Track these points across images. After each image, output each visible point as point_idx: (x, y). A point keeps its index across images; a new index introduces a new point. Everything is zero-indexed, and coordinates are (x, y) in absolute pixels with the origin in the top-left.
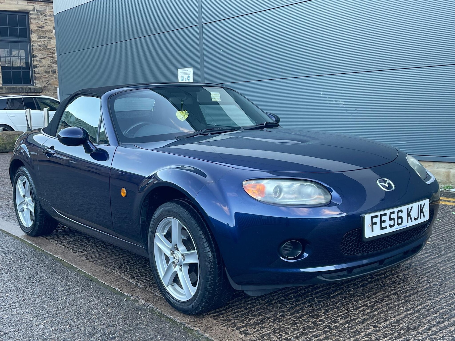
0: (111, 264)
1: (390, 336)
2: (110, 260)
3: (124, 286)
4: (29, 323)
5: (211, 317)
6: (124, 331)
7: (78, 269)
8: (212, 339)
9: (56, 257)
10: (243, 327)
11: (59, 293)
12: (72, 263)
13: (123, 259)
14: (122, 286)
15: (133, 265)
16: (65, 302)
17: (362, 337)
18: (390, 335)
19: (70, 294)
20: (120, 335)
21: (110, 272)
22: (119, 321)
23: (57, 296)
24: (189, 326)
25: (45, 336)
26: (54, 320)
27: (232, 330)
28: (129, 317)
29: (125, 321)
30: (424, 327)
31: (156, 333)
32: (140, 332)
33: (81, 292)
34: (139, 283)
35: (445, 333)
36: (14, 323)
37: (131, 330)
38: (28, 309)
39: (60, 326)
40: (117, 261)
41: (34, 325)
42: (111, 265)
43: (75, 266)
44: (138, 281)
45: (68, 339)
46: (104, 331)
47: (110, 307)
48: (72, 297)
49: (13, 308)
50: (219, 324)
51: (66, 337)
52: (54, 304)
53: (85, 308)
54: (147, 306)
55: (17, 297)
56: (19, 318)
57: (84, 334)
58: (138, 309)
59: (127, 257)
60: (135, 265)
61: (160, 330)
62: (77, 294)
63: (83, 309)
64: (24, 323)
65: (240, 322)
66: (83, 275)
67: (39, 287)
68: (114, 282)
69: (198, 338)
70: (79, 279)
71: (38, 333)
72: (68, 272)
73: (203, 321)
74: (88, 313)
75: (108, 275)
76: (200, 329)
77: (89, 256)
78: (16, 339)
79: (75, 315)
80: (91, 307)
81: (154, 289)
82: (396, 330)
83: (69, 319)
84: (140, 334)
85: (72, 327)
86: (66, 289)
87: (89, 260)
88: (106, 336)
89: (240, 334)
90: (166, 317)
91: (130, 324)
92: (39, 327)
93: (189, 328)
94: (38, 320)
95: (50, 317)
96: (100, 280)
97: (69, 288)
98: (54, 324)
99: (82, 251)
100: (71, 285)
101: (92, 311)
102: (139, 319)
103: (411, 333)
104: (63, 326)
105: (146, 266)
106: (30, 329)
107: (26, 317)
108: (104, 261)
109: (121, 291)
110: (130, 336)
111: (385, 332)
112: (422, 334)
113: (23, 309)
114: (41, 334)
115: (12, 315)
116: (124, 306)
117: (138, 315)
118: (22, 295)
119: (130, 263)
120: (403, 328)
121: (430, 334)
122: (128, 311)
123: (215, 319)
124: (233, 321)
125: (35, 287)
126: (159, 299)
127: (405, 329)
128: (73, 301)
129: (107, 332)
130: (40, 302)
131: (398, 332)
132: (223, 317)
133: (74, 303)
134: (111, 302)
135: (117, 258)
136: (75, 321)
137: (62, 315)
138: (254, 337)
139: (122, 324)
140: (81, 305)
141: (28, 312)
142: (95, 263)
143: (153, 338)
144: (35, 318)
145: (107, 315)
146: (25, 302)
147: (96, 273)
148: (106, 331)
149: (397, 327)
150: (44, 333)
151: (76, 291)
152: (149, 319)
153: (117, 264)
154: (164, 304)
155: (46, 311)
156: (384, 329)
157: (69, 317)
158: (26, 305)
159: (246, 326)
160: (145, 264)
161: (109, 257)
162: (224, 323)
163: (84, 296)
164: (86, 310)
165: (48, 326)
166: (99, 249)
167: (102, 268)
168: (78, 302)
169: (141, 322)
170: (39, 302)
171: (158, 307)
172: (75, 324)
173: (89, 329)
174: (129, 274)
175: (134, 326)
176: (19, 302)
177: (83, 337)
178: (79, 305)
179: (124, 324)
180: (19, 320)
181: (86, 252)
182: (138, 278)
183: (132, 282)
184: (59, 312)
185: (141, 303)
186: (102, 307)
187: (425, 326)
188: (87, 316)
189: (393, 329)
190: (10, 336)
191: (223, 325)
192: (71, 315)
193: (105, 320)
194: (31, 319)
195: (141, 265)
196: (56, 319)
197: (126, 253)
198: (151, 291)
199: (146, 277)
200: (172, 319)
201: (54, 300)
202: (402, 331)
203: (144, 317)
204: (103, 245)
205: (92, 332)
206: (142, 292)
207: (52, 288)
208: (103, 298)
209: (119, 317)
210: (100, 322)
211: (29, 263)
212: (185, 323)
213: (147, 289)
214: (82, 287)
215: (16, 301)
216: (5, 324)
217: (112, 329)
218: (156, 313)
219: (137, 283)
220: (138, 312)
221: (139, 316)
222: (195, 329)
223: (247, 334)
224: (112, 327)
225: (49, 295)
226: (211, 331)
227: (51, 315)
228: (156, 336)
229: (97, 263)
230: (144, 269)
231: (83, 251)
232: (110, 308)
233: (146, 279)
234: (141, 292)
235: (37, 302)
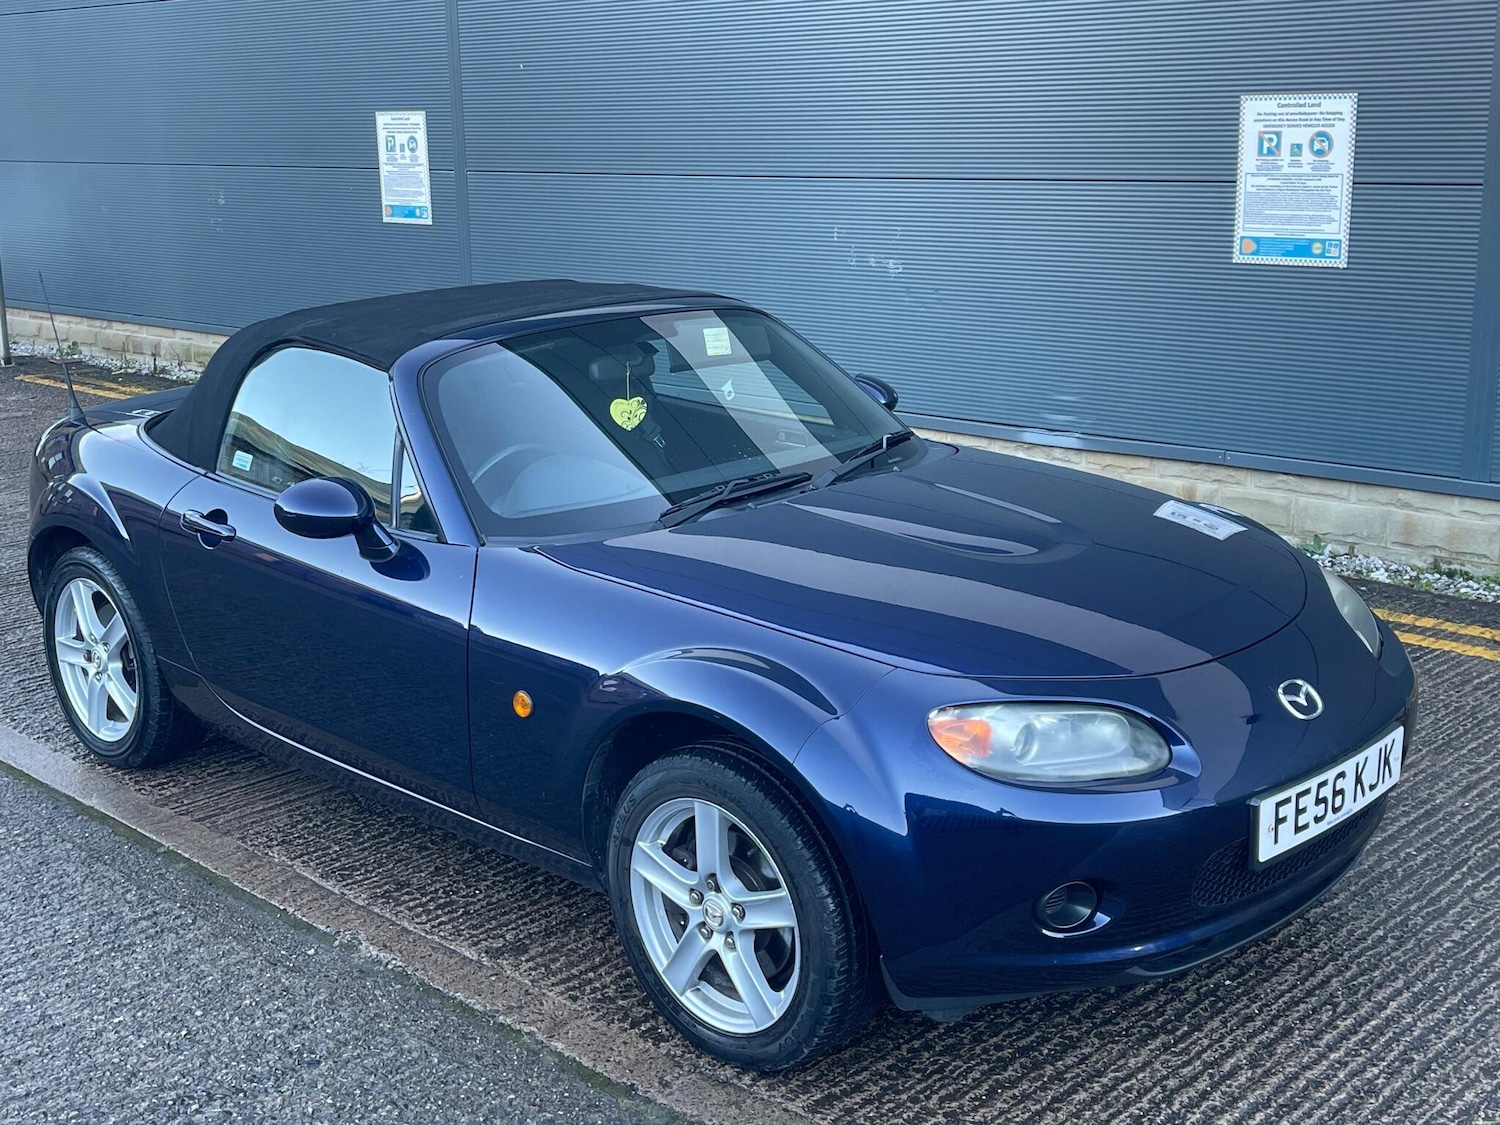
0: (256, 830)
1: (1006, 1032)
2: (251, 813)
3: (308, 901)
4: (74, 1028)
5: (562, 993)
6: (338, 1040)
7: (163, 845)
8: (573, 1055)
9: (89, 807)
10: (646, 1018)
11: (131, 928)
12: (141, 827)
13: (289, 811)
14: (305, 901)
15: (320, 830)
16: (156, 959)
17: (939, 1036)
18: (1006, 1028)
19: (162, 931)
20: (329, 1053)
21: (259, 854)
22: (319, 1013)
23: (126, 938)
24: (508, 1020)
25: (128, 1066)
26: (140, 1014)
27: (620, 1028)
28: (342, 999)
29: (335, 1012)
30: (1087, 1004)
31: (426, 1045)
32: (381, 1042)
33: (192, 924)
34: (350, 890)
35: (1133, 1019)
36: (32, 1029)
37: (357, 1039)
38: (57, 984)
39: (162, 1032)
40: (272, 816)
41: (89, 1033)
42: (259, 833)
43: (154, 838)
44: (348, 885)
45: (194, 1070)
46: (284, 1043)
47: (286, 969)
48: (170, 943)
49: (14, 983)
50: (586, 1013)
51: (186, 1065)
52: (125, 964)
53: (215, 975)
54: (384, 963)
55: (12, 946)
56: (39, 1012)
57: (233, 1055)
58: (361, 971)
59: (298, 804)
60: (327, 829)
61: (433, 1034)
62: (181, 932)
63: (211, 978)
64: (58, 1027)
65: (639, 1005)
66: (182, 865)
67: (64, 910)
68: (279, 890)
69: (536, 1053)
70: (176, 879)
71: (106, 1057)
72: (137, 857)
73: (542, 1004)
74: (228, 989)
75: (256, 867)
76: (539, 1029)
77: (186, 802)
78: (52, 1078)
79: (194, 998)
80: (232, 970)
81: (399, 909)
82: (1020, 1012)
83: (180, 1011)
84: (382, 1049)
85: (195, 1035)
86: (146, 915)
87: (187, 814)
88: (295, 1057)
89: (641, 1041)
90: (443, 996)
91: (350, 1019)
92: (103, 1039)
93: (509, 1026)
94: (95, 1017)
95: (126, 1005)
96: (236, 884)
97: (155, 913)
98: (142, 1026)
99: (159, 784)
100: (158, 902)
101: (237, 985)
102: (371, 1004)
103: (1055, 1021)
104: (169, 1034)
105: (358, 834)
106: (80, 1045)
107: (58, 1008)
108: (234, 819)
109: (304, 919)
110: (358, 1055)
111: (995, 1021)
112: (1079, 1022)
113: (42, 983)
114: (116, 1060)
115: (18, 1004)
116: (322, 966)
117: (365, 991)
118: (25, 938)
119: (311, 825)
120: (1036, 1008)
121: (1098, 1021)
122: (337, 981)
123: (574, 999)
124: (620, 1002)
125: (54, 913)
126: (415, 941)
127: (1041, 1009)
128: (177, 953)
129: (294, 1047)
130: (85, 959)
131: (1025, 1020)
132: (594, 991)
133: (183, 961)
134: (283, 952)
135: (271, 808)
136: (197, 1017)
137: (157, 1001)
138: (677, 1046)
139: (328, 1021)
140: (202, 967)
141: (61, 994)
142: (209, 825)
143: (420, 1057)
144: (86, 1011)
145: (281, 994)
146: (38, 960)
147: (220, 859)
148: (292, 1044)
149: (1022, 1005)
150: (125, 1057)
151: (179, 922)
152: (397, 1002)
153: (274, 829)
154: (430, 955)
155: (108, 988)
156: (991, 1012)
157: (179, 1004)
158: (47, 970)
159: (654, 1016)
160: (356, 826)
161: (244, 806)
162: (598, 1011)
163: (204, 935)
164: (219, 982)
165: (127, 1033)
166: (209, 775)
167: (232, 842)
168: (192, 956)
169: (378, 1011)
170: (80, 960)
171: (418, 966)
172: (200, 1026)
173: (243, 1040)
174: (318, 861)
175: (362, 1026)
176: (21, 961)
177: (234, 1063)
178: (198, 966)
179: (335, 1020)
180: (43, 1018)
181: (174, 786)
182: (344, 875)
183: (329, 888)
184: (147, 989)
185: (369, 955)
186: (261, 970)
187: (1089, 999)
188: (227, 1000)
189: (1014, 1009)
190: (32, 1069)
191: (596, 1015)
192: (182, 998)
193: (278, 1010)
194: (76, 1015)
195: (345, 830)
196: (145, 1011)
197: (293, 790)
198: (388, 915)
199: (367, 871)
200: (461, 1002)
201: (121, 951)
202: (1034, 1016)
203: (384, 995)
204: (217, 759)
205: (252, 1048)
206: (365, 921)
207: (104, 912)
208: (258, 941)
209: (315, 1000)
210: (268, 1017)
211: (10, 827)
212: (498, 1011)
213: (377, 910)
214: (189, 906)
215: (14, 958)
216: (7, 1034)
217: (306, 1037)
218: (412, 985)
219: (346, 892)
220: (363, 982)
221: (370, 994)
222: (526, 1029)
223: (659, 1039)
224: (303, 1031)
225: (101, 935)
226: (568, 1033)
227: (128, 1001)
228: (426, 1052)
229: (214, 827)
230: (355, 845)
231: (164, 783)
232: (286, 973)
233: (368, 879)
234: (362, 920)
235: (74, 961)
